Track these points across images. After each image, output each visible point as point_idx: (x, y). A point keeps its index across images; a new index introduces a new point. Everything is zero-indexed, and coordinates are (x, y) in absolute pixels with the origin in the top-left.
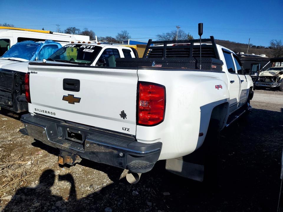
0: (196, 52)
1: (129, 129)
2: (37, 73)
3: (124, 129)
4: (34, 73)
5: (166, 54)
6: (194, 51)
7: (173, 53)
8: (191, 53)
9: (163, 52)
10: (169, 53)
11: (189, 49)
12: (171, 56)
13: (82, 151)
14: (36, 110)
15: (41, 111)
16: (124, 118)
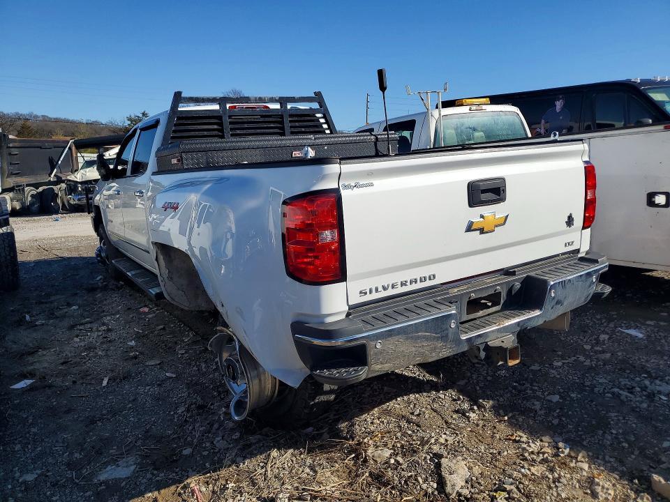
0: (294, 124)
1: (573, 242)
3: (567, 245)
4: (358, 185)
5: (231, 129)
6: (290, 121)
7: (246, 126)
8: (287, 125)
9: (221, 124)
10: (237, 126)
11: (282, 117)
12: (242, 132)
13: (537, 313)
14: (366, 293)
15: (385, 288)
16: (570, 226)
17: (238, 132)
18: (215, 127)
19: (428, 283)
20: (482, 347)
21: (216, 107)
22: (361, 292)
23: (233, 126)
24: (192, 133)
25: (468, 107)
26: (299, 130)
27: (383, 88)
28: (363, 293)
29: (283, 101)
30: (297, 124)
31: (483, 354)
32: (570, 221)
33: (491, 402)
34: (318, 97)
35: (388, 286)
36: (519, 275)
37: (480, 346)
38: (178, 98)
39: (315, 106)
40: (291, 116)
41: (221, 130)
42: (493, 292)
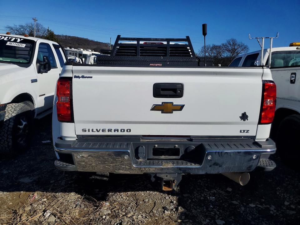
0: (172, 52)
1: (248, 131)
2: (91, 77)
3: (242, 131)
4: (83, 77)
5: (140, 53)
6: (170, 50)
7: (148, 51)
8: (169, 52)
9: (136, 50)
10: (144, 52)
11: (166, 48)
12: (146, 54)
13: (197, 166)
14: (86, 131)
15: (98, 131)
16: (244, 120)
17: (144, 54)
18: (134, 51)
19: (126, 133)
20: (153, 176)
21: (135, 42)
22: (83, 130)
23: (141, 51)
24: (123, 54)
25: (296, 47)
26: (175, 54)
27: (205, 34)
28: (84, 130)
29: (168, 40)
30: (174, 52)
31: (153, 179)
32: (244, 117)
33: (183, 210)
34: (188, 39)
35: (100, 130)
36: (195, 142)
37: (152, 174)
38: (119, 38)
39: (187, 43)
40: (171, 48)
41: (136, 53)
42: (173, 147)
